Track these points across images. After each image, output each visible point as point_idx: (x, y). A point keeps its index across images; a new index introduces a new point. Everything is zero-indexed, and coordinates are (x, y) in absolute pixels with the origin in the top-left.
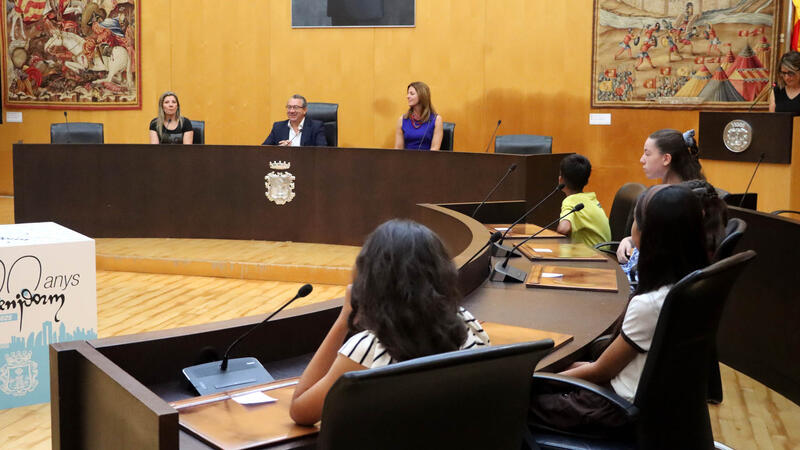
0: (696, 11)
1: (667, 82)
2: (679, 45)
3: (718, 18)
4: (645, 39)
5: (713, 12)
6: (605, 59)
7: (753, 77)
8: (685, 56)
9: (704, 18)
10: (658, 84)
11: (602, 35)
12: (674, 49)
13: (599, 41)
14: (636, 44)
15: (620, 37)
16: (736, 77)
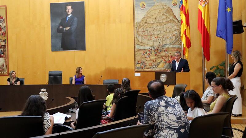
0: (161, 44)
1: (155, 64)
2: (157, 54)
3: (167, 46)
4: (148, 52)
5: (165, 45)
6: (138, 58)
8: (159, 57)
9: (163, 46)
10: (152, 65)
11: (137, 51)
12: (156, 55)
13: (136, 53)
14: (146, 54)
15: (142, 52)
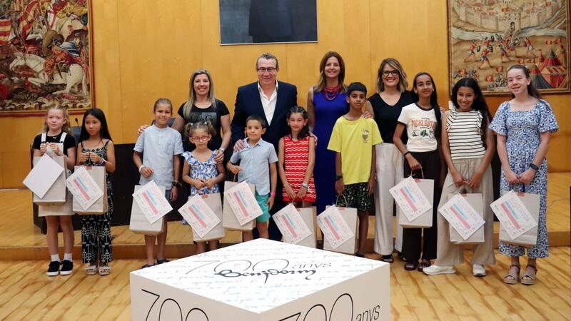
0: (517, 27)
1: (501, 76)
2: (507, 51)
3: (532, 32)
4: (484, 47)
5: (528, 28)
6: (458, 62)
7: (557, 71)
8: (511, 59)
9: (522, 32)
10: (495, 79)
11: (455, 45)
12: (504, 54)
13: (453, 49)
14: (478, 51)
15: (468, 46)
16: (545, 72)
